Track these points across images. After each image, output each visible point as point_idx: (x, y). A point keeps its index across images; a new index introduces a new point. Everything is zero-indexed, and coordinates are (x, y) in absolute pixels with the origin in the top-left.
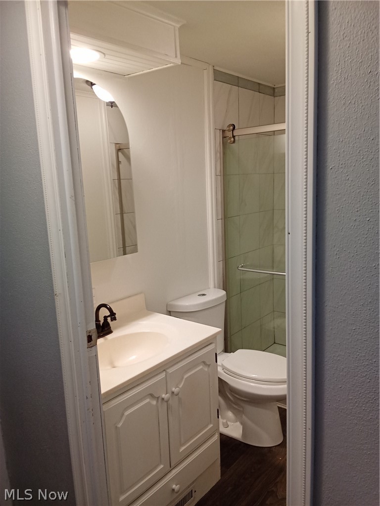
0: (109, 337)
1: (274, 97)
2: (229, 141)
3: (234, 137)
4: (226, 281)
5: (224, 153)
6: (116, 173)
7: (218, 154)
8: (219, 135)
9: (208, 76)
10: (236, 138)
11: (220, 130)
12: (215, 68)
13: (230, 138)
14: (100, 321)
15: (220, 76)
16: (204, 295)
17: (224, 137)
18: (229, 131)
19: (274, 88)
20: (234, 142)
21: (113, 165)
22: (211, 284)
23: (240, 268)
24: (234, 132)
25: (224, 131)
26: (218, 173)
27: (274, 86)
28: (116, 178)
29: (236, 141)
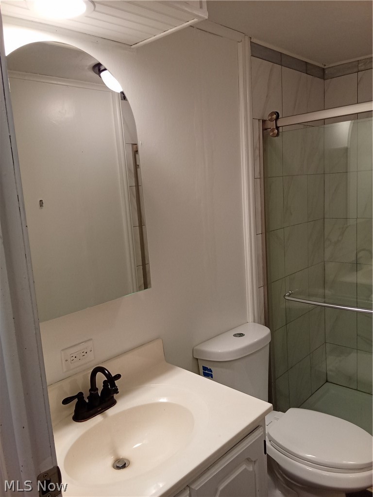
0: (111, 412)
1: (324, 80)
2: (271, 134)
3: (277, 128)
4: (268, 312)
5: (265, 150)
6: (134, 179)
7: (257, 152)
8: (258, 126)
9: (243, 51)
10: (280, 129)
11: (259, 120)
12: (252, 40)
13: (273, 130)
14: (97, 389)
15: (258, 51)
16: (241, 335)
17: (264, 129)
18: (271, 120)
19: (324, 69)
20: (278, 135)
21: (129, 170)
22: (250, 317)
23: (287, 298)
24: (278, 122)
25: (264, 121)
26: (257, 175)
27: (323, 67)
28: (134, 184)
29: (280, 134)
